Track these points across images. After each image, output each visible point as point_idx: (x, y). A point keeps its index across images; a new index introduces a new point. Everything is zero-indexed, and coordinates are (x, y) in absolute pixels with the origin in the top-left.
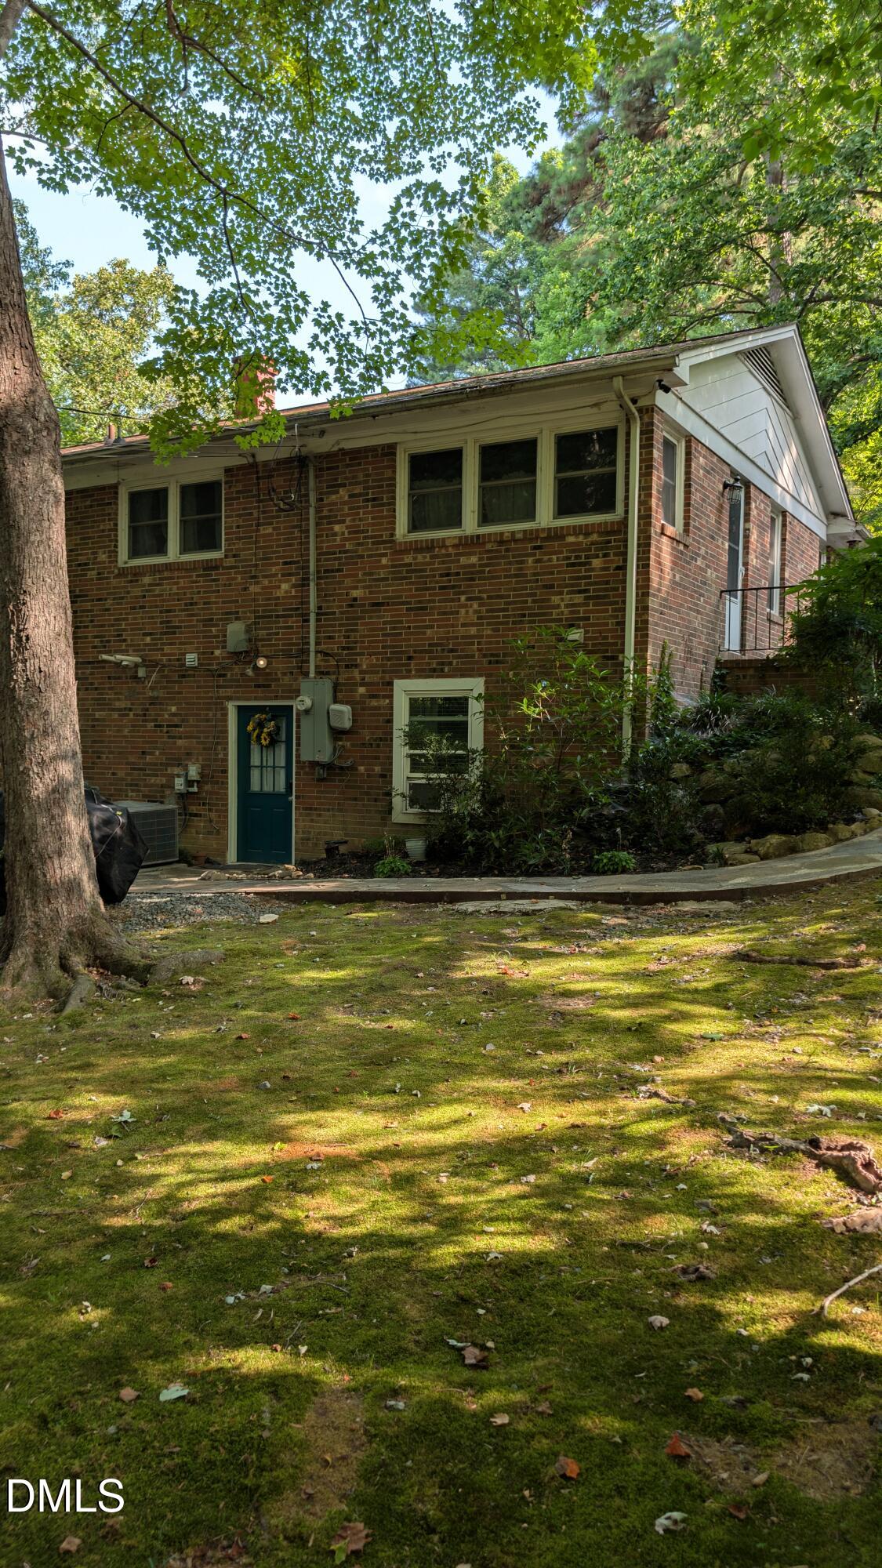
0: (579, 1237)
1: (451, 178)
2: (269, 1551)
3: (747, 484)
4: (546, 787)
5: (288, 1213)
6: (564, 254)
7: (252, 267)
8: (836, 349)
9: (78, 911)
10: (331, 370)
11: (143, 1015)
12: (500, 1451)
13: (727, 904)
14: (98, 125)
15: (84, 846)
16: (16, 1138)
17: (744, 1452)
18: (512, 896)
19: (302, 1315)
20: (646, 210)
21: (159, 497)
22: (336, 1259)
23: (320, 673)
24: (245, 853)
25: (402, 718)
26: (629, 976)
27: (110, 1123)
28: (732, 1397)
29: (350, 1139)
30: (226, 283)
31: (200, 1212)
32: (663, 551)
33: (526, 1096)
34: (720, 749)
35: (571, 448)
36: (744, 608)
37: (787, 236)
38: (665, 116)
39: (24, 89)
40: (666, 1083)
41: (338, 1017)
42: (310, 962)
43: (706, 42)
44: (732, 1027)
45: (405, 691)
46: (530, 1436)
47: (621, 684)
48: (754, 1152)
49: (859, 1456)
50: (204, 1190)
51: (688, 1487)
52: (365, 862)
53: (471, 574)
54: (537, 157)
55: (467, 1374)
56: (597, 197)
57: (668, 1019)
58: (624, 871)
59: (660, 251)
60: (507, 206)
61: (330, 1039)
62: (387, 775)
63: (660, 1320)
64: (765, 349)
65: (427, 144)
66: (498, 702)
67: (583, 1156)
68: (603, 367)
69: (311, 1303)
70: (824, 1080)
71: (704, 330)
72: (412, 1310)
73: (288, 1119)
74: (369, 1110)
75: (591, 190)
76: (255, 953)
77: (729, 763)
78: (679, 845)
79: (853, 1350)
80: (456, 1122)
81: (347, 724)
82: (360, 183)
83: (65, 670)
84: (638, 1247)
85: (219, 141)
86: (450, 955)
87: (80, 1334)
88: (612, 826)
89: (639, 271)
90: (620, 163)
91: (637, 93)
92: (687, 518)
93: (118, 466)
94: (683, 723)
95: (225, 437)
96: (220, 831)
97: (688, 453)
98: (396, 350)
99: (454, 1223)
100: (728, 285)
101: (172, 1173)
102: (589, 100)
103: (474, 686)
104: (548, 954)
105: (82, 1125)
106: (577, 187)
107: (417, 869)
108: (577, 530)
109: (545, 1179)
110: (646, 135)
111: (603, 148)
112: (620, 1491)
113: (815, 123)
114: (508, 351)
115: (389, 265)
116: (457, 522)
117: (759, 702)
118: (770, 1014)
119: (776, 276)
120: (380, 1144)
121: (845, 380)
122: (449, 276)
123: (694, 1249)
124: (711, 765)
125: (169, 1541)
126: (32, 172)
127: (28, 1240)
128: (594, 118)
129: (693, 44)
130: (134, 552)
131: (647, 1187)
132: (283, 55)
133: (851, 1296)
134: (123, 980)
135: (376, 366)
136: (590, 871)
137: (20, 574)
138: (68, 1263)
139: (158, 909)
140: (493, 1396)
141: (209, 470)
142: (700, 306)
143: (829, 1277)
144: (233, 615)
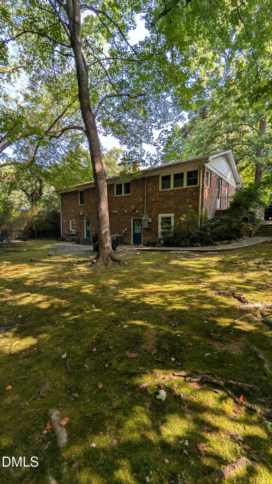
0: (191, 307)
1: (169, 129)
2: (141, 352)
3: (222, 179)
4: (185, 232)
5: (143, 300)
6: (188, 140)
7: (136, 146)
8: (239, 154)
9: (109, 251)
10: (149, 163)
11: (119, 268)
12: (178, 341)
13: (217, 252)
14: (112, 125)
15: (110, 241)
16: (101, 286)
17: (221, 345)
18: (179, 251)
19: (145, 316)
20: (203, 131)
21: (121, 185)
22: (151, 308)
23: (146, 213)
24: (134, 243)
25: (160, 221)
26: (200, 264)
27: (115, 285)
28: (219, 335)
29: (153, 289)
30: (132, 149)
31: (129, 299)
32: (206, 191)
33: (182, 284)
34: (216, 226)
35: (190, 174)
36: (221, 201)
37: (230, 134)
38: (207, 114)
39: (100, 120)
40: (206, 282)
41: (150, 270)
42: (145, 261)
43: (215, 100)
44: (218, 274)
45: (160, 216)
46: (183, 339)
47: (198, 214)
48: (222, 295)
49: (242, 347)
50: (129, 296)
51: (211, 349)
52: (154, 245)
53: (172, 196)
54: (184, 124)
55: (173, 328)
56: (194, 130)
57: (206, 272)
58: (199, 246)
59: (206, 138)
60: (178, 133)
61: (149, 273)
62: (157, 230)
63: (206, 322)
64: (226, 154)
65: (165, 123)
66: (177, 218)
67: (192, 294)
68: (196, 159)
69: (147, 314)
70: (235, 283)
71: (214, 152)
72: (163, 317)
73: (143, 285)
74: (155, 284)
75: (193, 129)
76: (136, 259)
77: (218, 228)
78: (208, 242)
79: (241, 329)
80: (170, 287)
81: (151, 222)
82: (154, 131)
83: (107, 214)
84: (202, 309)
85: (130, 126)
86: (169, 260)
87: (111, 316)
88: (196, 239)
89: (202, 142)
90: (199, 123)
91: (202, 111)
92: (210, 185)
93: (114, 180)
94: (209, 221)
95: (131, 175)
96: (130, 239)
97: (211, 174)
98: (160, 159)
99: (170, 303)
100: (218, 143)
101: (125, 293)
102: (193, 113)
103: (172, 215)
104: (185, 260)
105: (110, 285)
106: (191, 128)
107: (162, 246)
108: (191, 188)
109: (185, 297)
110: (204, 118)
111: (196, 121)
112: (199, 349)
113: (235, 113)
114: (178, 158)
115: (159, 144)
116: (169, 187)
117: (223, 217)
118: (225, 272)
119: (227, 141)
120: (157, 290)
121: (240, 159)
122: (169, 146)
123: (212, 310)
124: (214, 228)
125: (126, 349)
126: (101, 133)
127: (103, 302)
128: (194, 116)
129: (212, 100)
130: (117, 194)
131: (203, 300)
132: (141, 110)
133: (240, 320)
134: (116, 262)
135: (156, 161)
136: (192, 246)
137: (100, 198)
138: (109, 306)
139: (121, 251)
140: (177, 332)
141: (129, 180)
142: (213, 148)
143: (236, 317)
144: (132, 204)
